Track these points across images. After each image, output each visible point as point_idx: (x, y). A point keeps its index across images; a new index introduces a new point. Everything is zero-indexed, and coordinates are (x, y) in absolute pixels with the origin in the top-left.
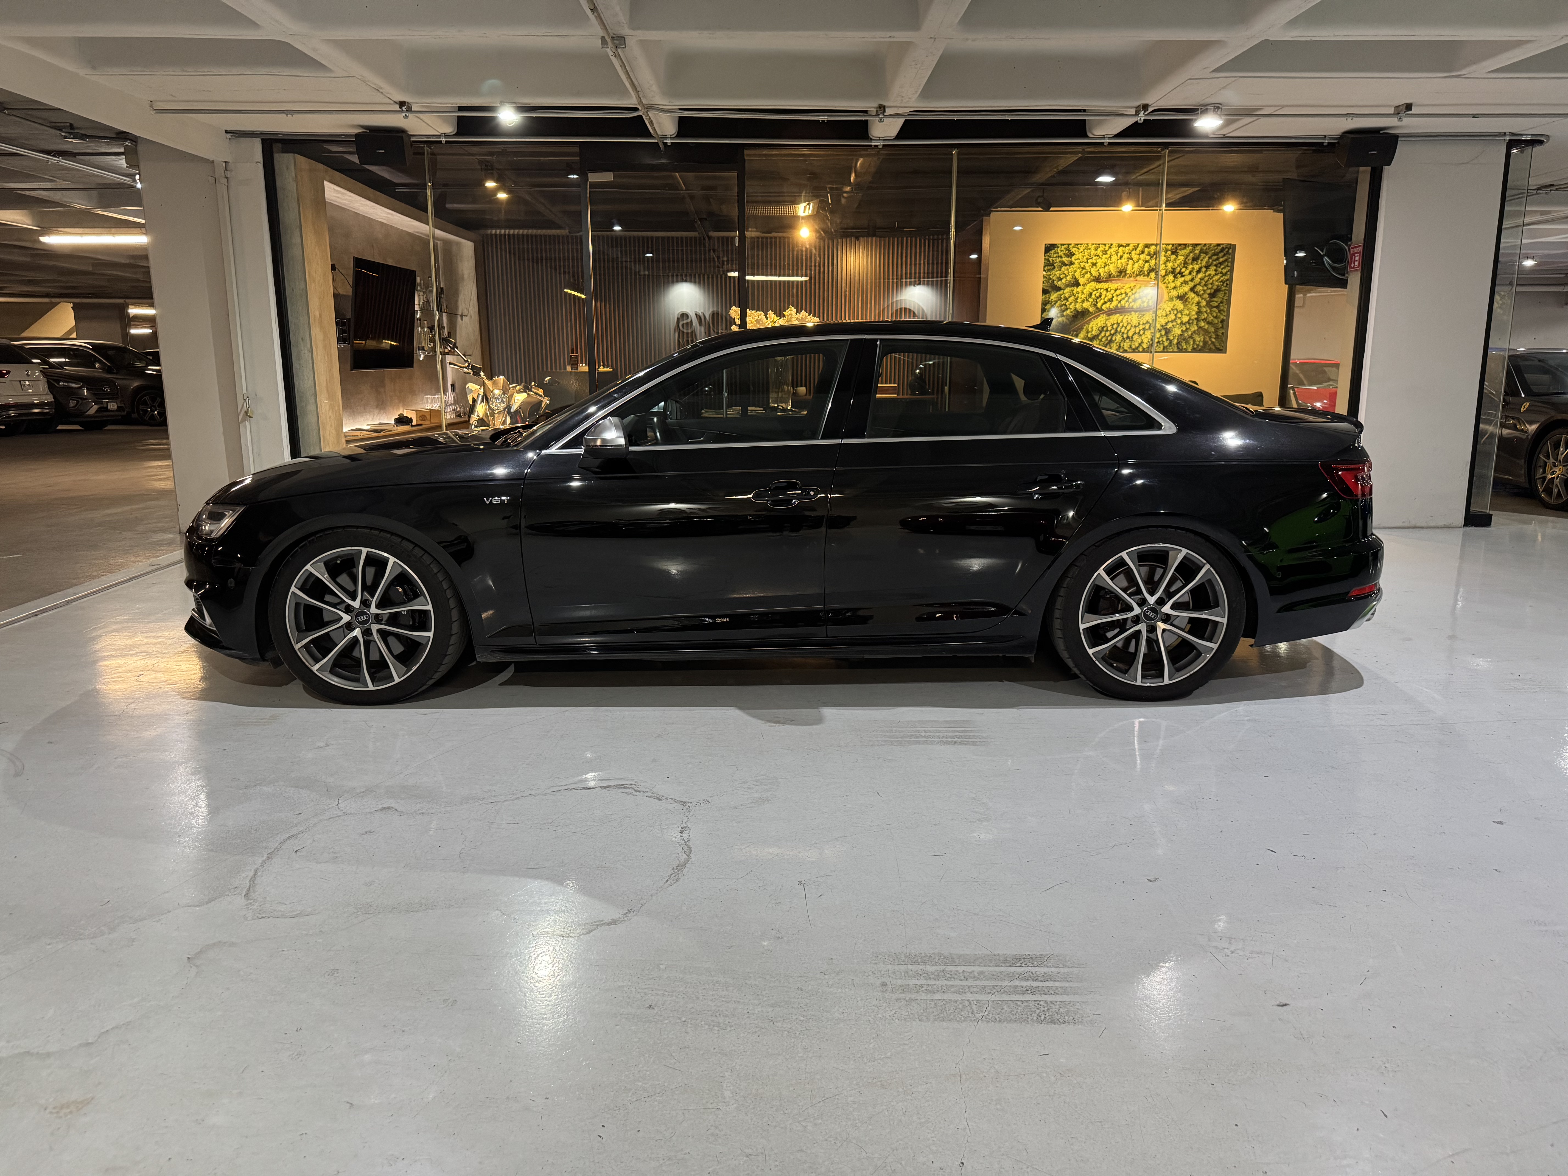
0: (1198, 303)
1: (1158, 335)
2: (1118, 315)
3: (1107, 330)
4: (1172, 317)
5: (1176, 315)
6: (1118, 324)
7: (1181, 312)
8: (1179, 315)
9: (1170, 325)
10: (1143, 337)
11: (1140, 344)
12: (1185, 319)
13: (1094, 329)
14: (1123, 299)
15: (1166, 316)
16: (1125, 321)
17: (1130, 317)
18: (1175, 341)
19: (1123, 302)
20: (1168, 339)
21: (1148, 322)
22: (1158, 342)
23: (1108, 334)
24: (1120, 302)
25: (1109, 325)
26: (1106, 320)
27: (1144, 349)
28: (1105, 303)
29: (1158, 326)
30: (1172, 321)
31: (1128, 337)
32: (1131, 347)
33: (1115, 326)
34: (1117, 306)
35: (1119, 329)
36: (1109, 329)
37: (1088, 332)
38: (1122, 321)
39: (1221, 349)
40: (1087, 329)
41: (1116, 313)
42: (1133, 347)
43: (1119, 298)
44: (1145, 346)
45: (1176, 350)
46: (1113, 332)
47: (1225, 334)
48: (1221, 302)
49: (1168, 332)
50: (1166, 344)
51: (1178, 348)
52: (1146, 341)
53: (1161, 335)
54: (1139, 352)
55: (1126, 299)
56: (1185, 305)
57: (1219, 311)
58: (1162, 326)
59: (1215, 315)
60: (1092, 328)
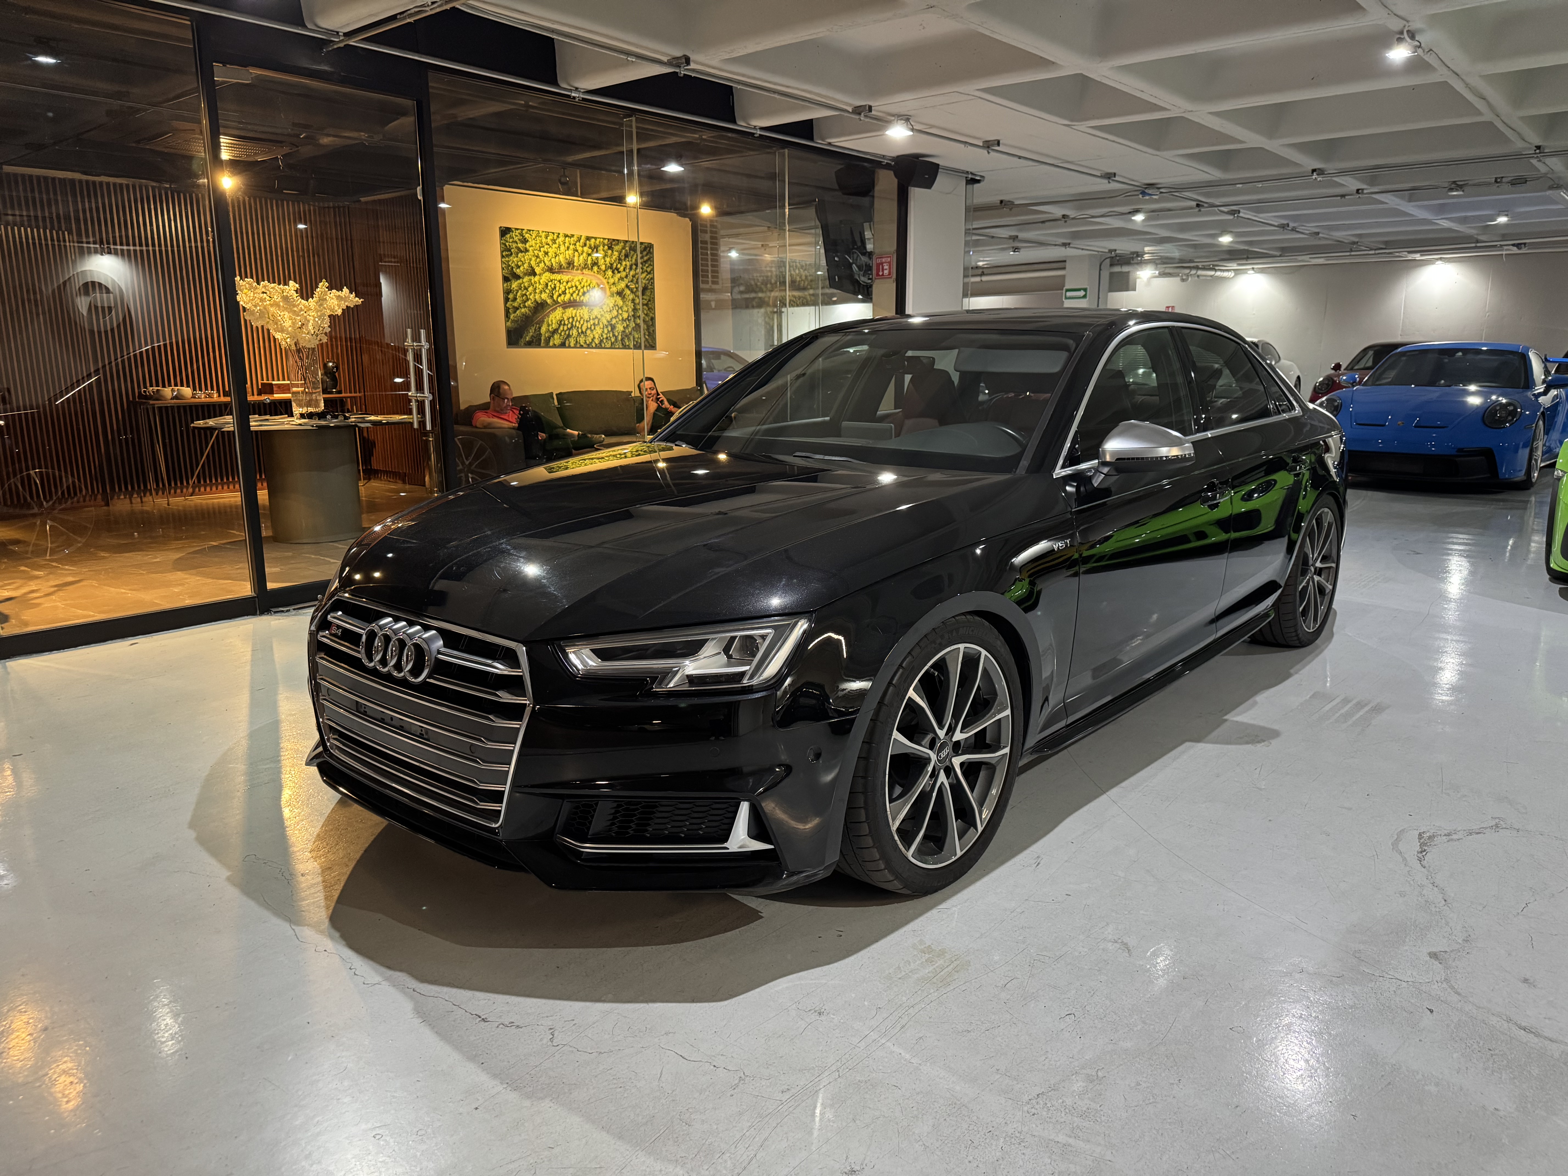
0: (633, 300)
1: (606, 331)
2: (572, 309)
3: (564, 324)
4: (615, 313)
5: (618, 311)
6: (573, 318)
7: (621, 308)
8: (620, 312)
9: (614, 321)
10: (594, 332)
11: (593, 340)
12: (625, 315)
13: (554, 322)
14: (574, 292)
15: (610, 311)
16: (578, 315)
17: (582, 311)
18: (620, 338)
19: (575, 295)
20: (614, 335)
21: (596, 317)
22: (607, 338)
23: (566, 328)
24: (572, 295)
25: (565, 318)
26: (563, 313)
27: (596, 345)
28: (560, 295)
29: (605, 323)
30: (615, 318)
31: (582, 332)
32: (585, 343)
33: (571, 320)
34: (570, 299)
35: (574, 323)
36: (566, 323)
37: (549, 325)
38: (576, 316)
39: (651, 345)
40: (548, 322)
41: (570, 307)
42: (588, 342)
43: (571, 291)
44: (597, 341)
45: (621, 347)
46: (569, 326)
47: (654, 331)
48: (649, 300)
49: (613, 327)
50: (613, 340)
51: (623, 344)
52: (597, 336)
53: (608, 332)
54: (593, 348)
55: (577, 292)
56: (624, 302)
57: (649, 309)
58: (608, 322)
59: (645, 312)
60: (552, 321)
